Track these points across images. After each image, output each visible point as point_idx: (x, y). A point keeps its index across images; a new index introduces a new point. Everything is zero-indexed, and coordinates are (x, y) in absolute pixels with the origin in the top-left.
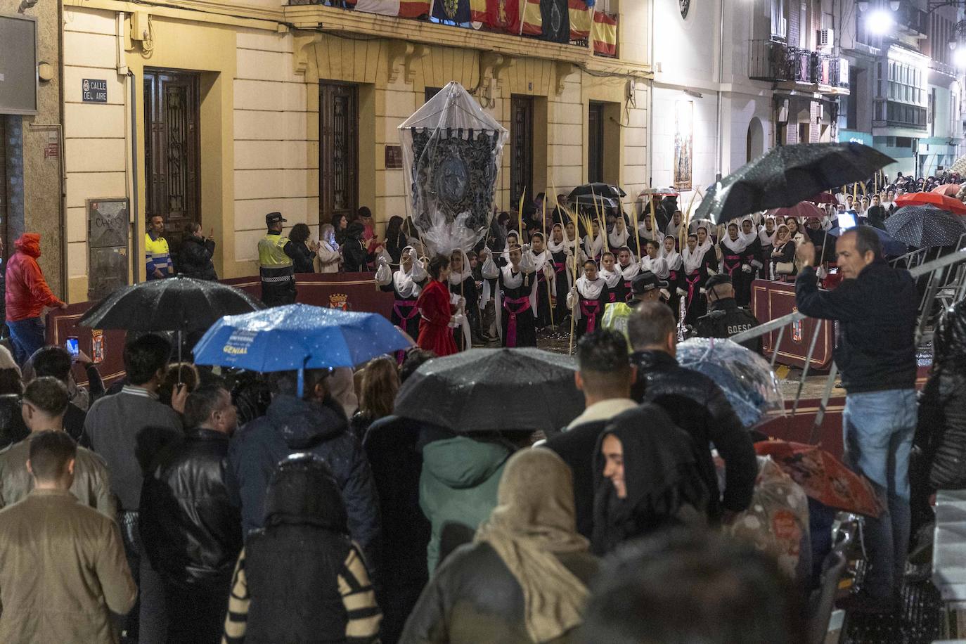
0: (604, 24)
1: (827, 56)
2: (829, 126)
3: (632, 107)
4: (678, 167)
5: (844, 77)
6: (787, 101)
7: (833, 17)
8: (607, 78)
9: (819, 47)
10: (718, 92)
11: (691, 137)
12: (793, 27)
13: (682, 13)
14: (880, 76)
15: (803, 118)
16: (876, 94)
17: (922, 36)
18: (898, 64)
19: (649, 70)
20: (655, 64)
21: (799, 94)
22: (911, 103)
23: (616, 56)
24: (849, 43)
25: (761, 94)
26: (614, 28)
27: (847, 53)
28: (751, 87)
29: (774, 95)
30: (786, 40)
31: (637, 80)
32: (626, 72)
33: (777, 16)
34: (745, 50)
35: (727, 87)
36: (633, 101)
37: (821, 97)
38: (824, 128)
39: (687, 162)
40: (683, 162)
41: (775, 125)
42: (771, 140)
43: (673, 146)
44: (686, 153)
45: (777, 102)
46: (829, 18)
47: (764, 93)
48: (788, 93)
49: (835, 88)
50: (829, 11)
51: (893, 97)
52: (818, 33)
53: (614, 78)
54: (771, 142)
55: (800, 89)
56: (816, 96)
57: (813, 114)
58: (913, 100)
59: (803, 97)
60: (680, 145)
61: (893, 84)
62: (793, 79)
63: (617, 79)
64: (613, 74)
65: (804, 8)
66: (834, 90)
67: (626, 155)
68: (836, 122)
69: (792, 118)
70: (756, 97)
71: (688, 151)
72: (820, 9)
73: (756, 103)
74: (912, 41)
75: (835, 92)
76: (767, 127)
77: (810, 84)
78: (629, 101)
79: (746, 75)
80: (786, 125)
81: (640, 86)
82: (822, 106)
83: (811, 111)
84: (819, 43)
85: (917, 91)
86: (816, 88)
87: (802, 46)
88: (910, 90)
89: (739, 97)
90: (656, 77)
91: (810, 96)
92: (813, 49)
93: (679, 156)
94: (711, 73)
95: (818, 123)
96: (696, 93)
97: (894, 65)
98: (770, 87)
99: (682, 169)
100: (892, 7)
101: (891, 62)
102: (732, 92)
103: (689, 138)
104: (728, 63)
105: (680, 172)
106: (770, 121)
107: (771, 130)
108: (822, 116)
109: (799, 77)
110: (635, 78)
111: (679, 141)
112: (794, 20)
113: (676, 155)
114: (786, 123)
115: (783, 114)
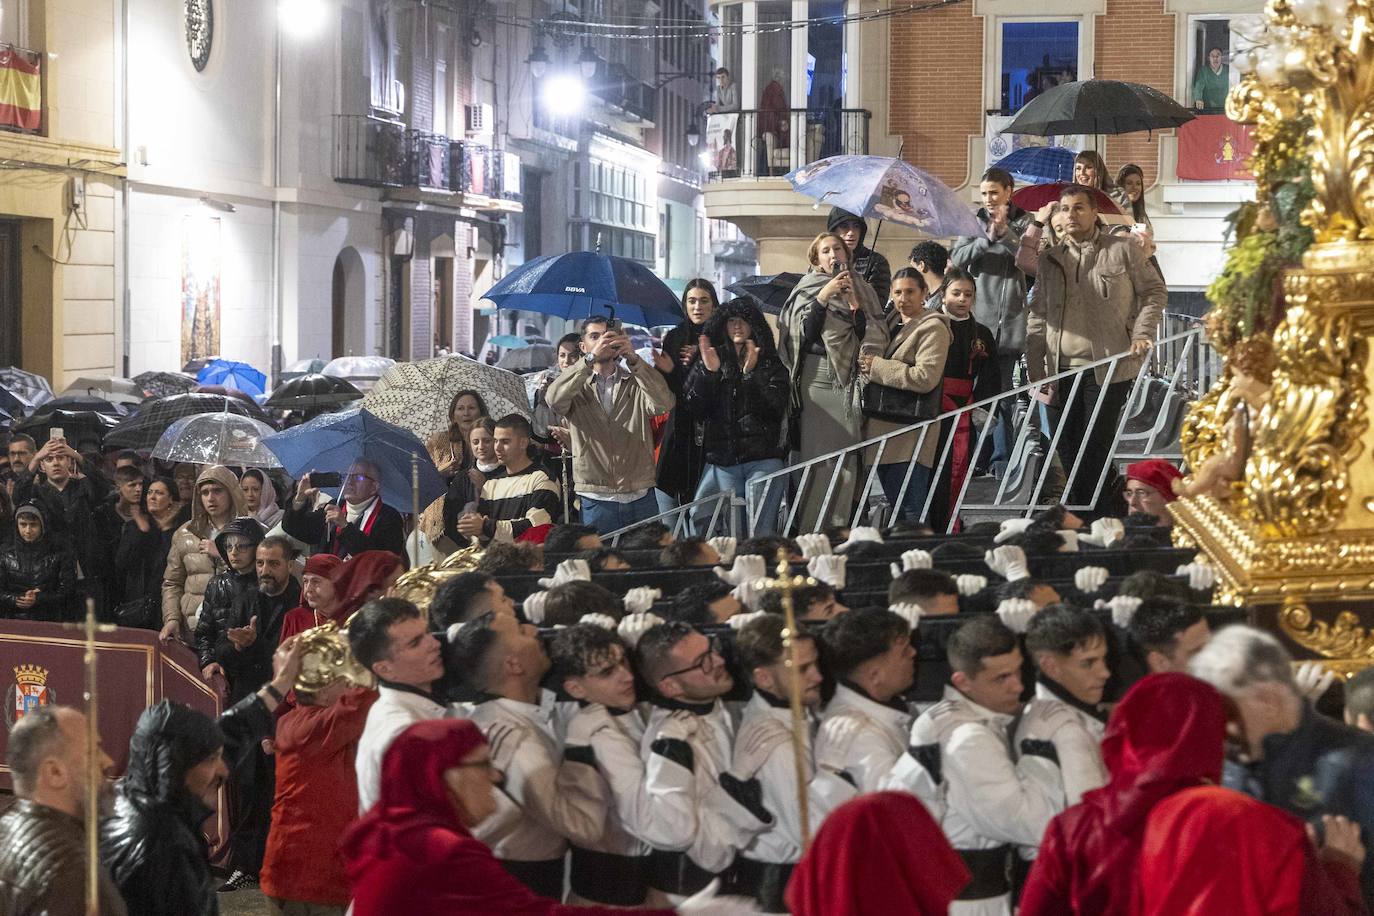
0: (11, 70)
1: (481, 148)
2: (490, 263)
3: (80, 227)
4: (189, 334)
5: (512, 182)
6: (409, 222)
7: (495, 85)
8: (22, 172)
9: (470, 132)
10: (274, 203)
11: (218, 282)
12: (420, 98)
13: (195, 61)
14: (577, 184)
15: (440, 249)
16: (571, 211)
17: (648, 124)
18: (606, 165)
19: (118, 160)
20: (132, 150)
21: (432, 209)
22: (629, 226)
23: (41, 130)
24: (521, 129)
25: (358, 208)
26: (35, 79)
27: (518, 144)
28: (340, 196)
29: (384, 209)
30: (406, 116)
31: (90, 176)
32: (63, 163)
33: (383, 76)
34: (326, 132)
35: (289, 194)
36: (82, 217)
37: (472, 214)
38: (480, 266)
39: (208, 326)
40: (202, 326)
41: (388, 261)
42: (381, 284)
43: (181, 297)
44: (207, 309)
45: (391, 222)
46: (489, 88)
47: (363, 206)
48: (410, 206)
49: (496, 201)
50: (488, 76)
51: (598, 216)
52: (468, 110)
53: (35, 172)
54: (381, 289)
55: (433, 200)
56: (464, 212)
57: (461, 243)
58: (633, 223)
59: (440, 214)
60: (194, 295)
61: (598, 197)
62: (417, 185)
63: (43, 176)
64: (33, 166)
65: (441, 68)
66: (496, 204)
67: (66, 315)
68: (502, 256)
69: (422, 248)
70: (349, 213)
71: (212, 306)
72: (469, 70)
73: (350, 223)
74: (632, 131)
75: (496, 208)
76: (372, 265)
77: (448, 192)
78: (73, 215)
79: (329, 175)
80: (408, 261)
81: (97, 188)
82: (476, 230)
83: (456, 237)
84: (468, 127)
85: (639, 209)
86: (459, 201)
87: (439, 129)
88: (628, 207)
89: (313, 213)
90: (133, 172)
91: (453, 212)
92: (458, 134)
93: (192, 315)
94: (257, 168)
95: (469, 256)
96: (225, 204)
97: (600, 167)
98: (377, 198)
99: (201, 341)
100: (584, 70)
101: (595, 162)
102: (300, 204)
103: (213, 284)
104: (292, 153)
105: (194, 345)
106: (377, 253)
107: (380, 268)
108: (476, 245)
109: (428, 182)
110: (86, 173)
111: (192, 289)
112: (421, 87)
113: (184, 314)
114: (410, 256)
115: (404, 242)
